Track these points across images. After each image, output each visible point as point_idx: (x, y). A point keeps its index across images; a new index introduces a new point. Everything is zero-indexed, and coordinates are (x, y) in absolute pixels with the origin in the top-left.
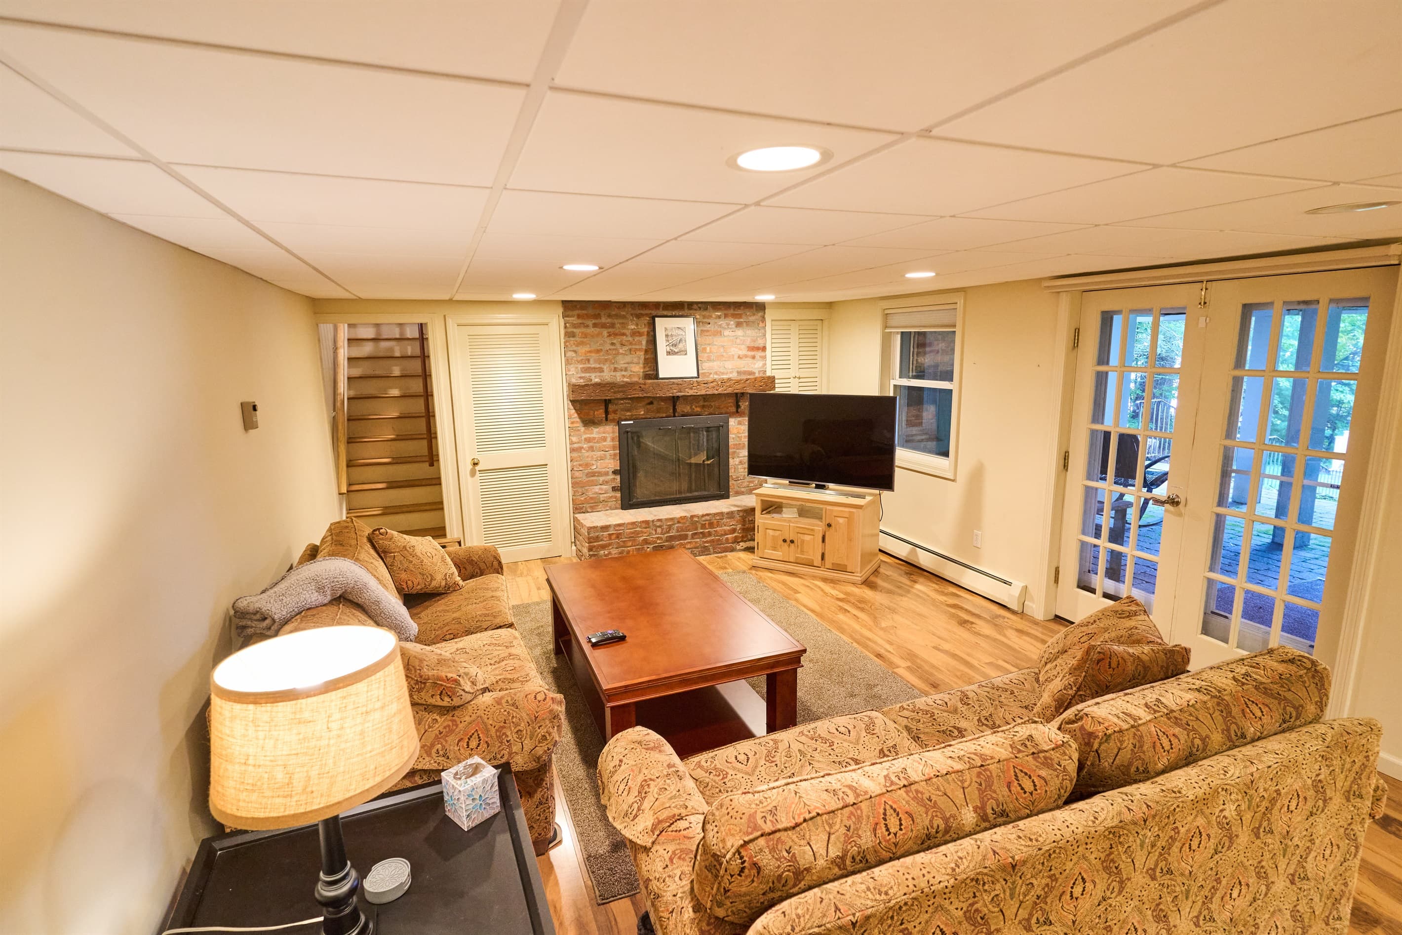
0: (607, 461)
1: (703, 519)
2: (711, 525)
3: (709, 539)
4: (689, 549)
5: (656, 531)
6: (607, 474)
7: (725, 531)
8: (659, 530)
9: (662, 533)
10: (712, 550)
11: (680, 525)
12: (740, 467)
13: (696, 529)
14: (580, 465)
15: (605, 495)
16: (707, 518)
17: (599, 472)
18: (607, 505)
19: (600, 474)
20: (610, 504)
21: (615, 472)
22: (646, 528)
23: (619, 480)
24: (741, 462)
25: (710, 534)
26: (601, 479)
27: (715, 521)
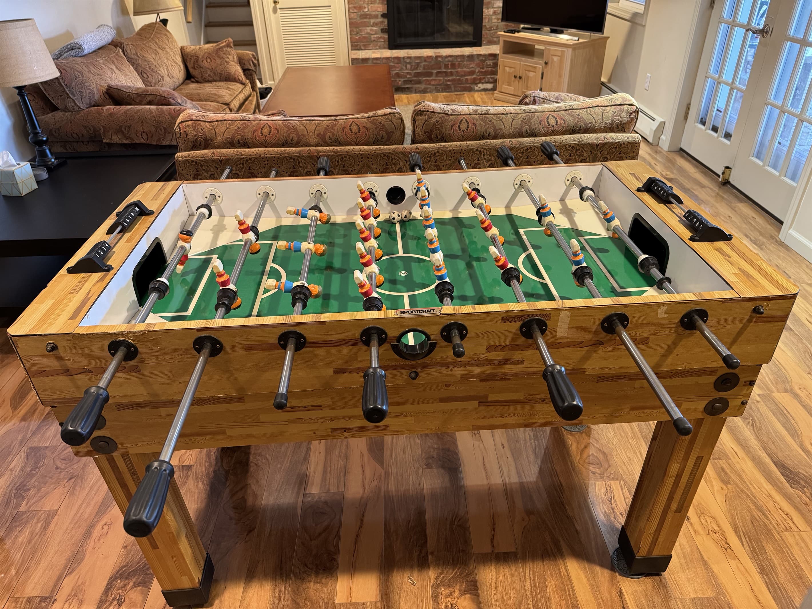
0: (376, 5)
1: (447, 60)
2: (453, 66)
3: (451, 78)
4: (433, 85)
5: (406, 67)
6: (376, 17)
7: (465, 72)
8: (409, 66)
9: (411, 69)
10: (453, 89)
11: (426, 63)
12: (493, 17)
13: (440, 68)
14: (355, 7)
15: (375, 36)
16: (450, 59)
17: (370, 15)
18: (377, 45)
19: (371, 16)
20: (379, 44)
21: (383, 16)
22: (398, 63)
23: (386, 23)
24: (495, 13)
25: (452, 74)
26: (372, 21)
27: (457, 63)
